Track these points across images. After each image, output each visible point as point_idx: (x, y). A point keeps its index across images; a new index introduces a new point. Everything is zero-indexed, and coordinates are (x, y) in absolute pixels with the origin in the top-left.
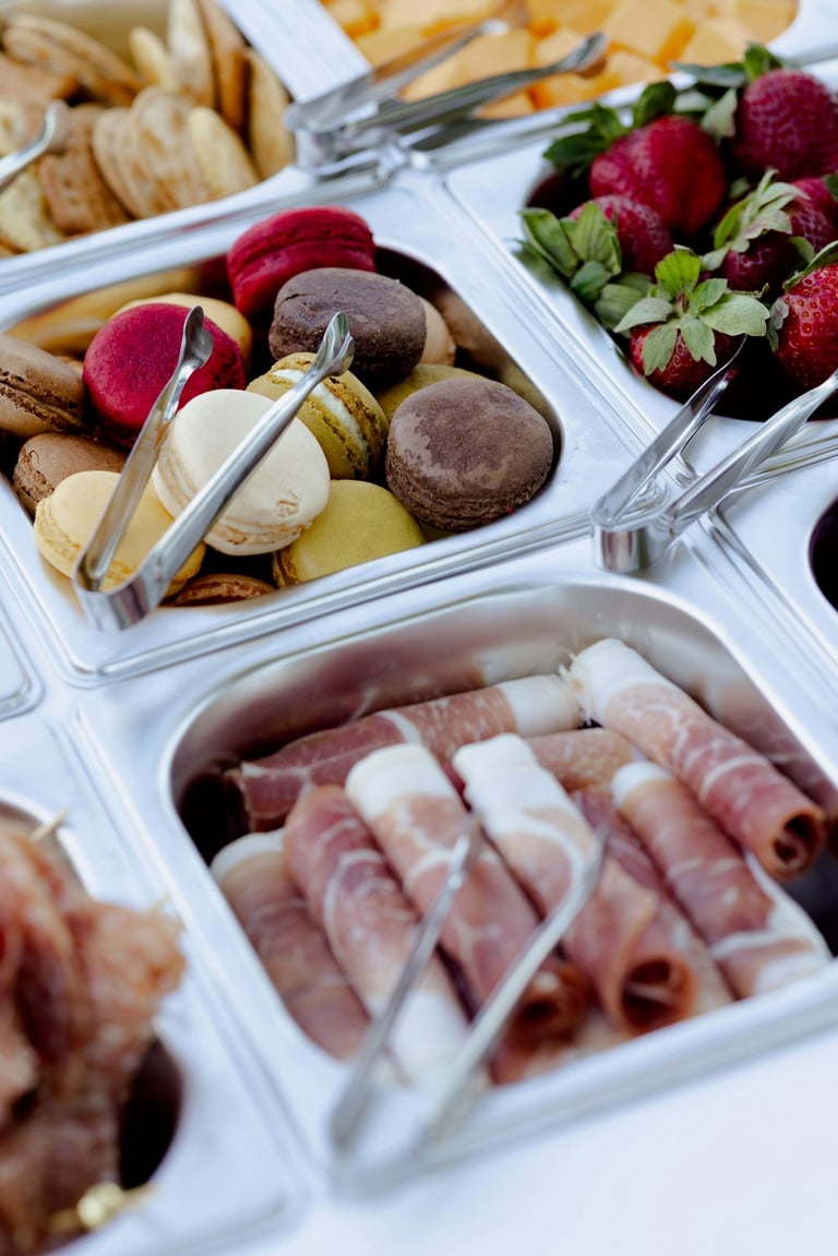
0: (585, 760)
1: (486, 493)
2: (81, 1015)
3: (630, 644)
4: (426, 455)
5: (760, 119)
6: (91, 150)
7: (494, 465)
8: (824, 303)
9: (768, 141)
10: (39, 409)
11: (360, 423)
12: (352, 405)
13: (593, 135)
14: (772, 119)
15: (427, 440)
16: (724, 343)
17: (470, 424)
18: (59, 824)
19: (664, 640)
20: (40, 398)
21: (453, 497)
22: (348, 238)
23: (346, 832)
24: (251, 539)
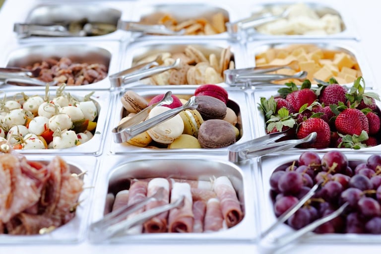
0: (204, 195)
1: (214, 142)
2: (57, 195)
3: (229, 179)
4: (204, 131)
5: (326, 93)
6: (186, 72)
7: (217, 136)
8: (309, 124)
9: (327, 98)
10: (135, 107)
11: (198, 125)
12: (197, 120)
13: (290, 89)
14: (329, 93)
15: (206, 128)
16: (284, 128)
17: (217, 128)
18: (85, 173)
19: (235, 179)
20: (136, 105)
21: (206, 141)
22: (219, 93)
23: (141, 190)
24: (160, 138)
